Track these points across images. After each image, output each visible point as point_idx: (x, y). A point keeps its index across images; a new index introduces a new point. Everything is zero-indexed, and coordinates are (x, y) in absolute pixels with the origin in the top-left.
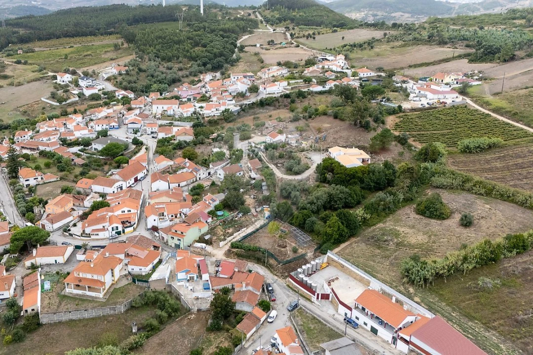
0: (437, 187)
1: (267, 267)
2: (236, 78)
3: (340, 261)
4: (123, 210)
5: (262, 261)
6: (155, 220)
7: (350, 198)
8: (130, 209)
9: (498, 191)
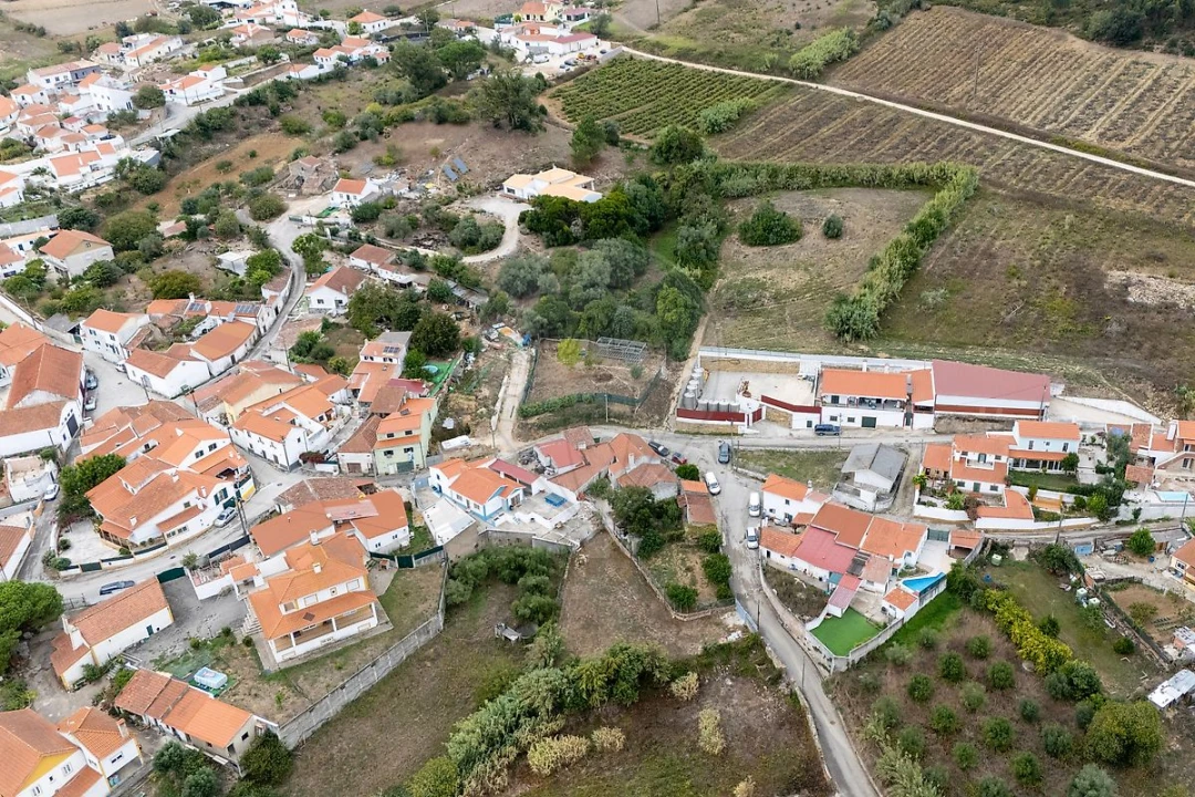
3: (729, 355)
4: (198, 449)
6: (299, 440)
8: (212, 442)
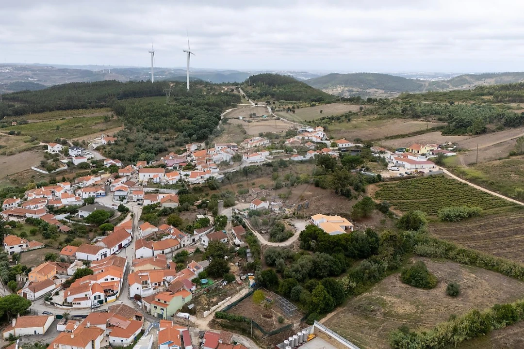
0: (421, 255)
1: (252, 339)
2: (220, 148)
3: (327, 332)
4: (106, 278)
5: (247, 332)
6: (138, 289)
7: (334, 266)
8: (112, 277)
9: (482, 260)
